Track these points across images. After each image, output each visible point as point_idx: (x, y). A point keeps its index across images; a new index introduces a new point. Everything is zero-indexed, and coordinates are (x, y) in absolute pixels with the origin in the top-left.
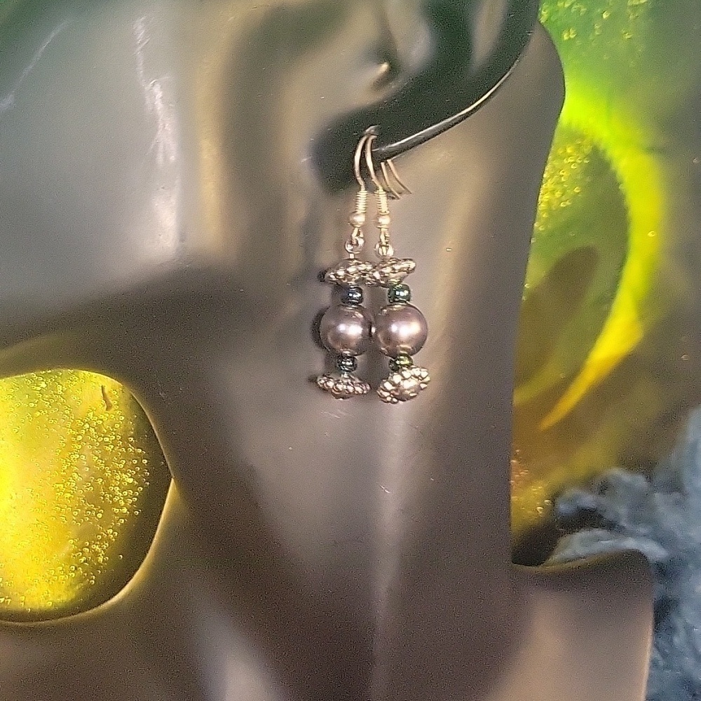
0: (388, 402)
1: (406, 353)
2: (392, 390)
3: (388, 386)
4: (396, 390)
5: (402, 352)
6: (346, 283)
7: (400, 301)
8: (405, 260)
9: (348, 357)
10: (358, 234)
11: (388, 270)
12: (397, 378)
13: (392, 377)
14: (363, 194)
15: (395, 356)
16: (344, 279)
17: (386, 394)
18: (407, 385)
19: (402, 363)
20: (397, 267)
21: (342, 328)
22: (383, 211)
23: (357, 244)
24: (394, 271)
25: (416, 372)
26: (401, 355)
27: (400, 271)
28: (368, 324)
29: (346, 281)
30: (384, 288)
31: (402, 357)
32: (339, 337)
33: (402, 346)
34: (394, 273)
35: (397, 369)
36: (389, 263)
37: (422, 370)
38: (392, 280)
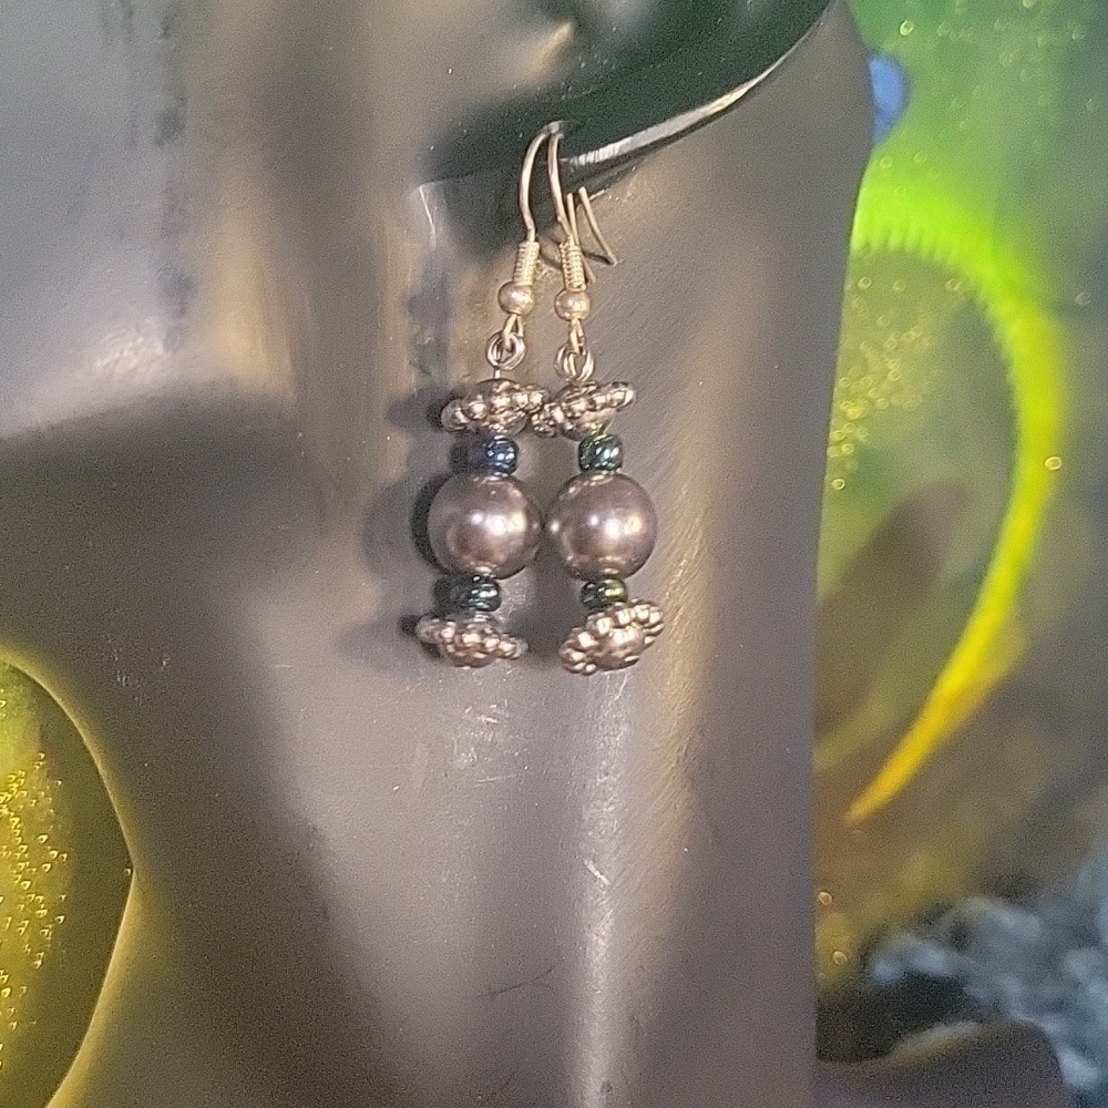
0: (577, 672)
1: (615, 572)
2: (590, 648)
3: (586, 640)
4: (599, 648)
5: (607, 571)
6: (487, 426)
7: (602, 468)
8: (615, 385)
9: (487, 580)
10: (515, 329)
11: (579, 406)
12: (604, 624)
13: (595, 621)
14: (531, 248)
15: (594, 578)
16: (484, 419)
17: (577, 656)
18: (619, 638)
19: (609, 593)
20: (600, 399)
21: (477, 518)
22: (576, 285)
23: (513, 348)
24: (593, 407)
25: (641, 612)
26: (608, 576)
27: (604, 406)
28: (539, 514)
29: (486, 423)
30: (570, 441)
31: (608, 582)
32: (470, 538)
33: (609, 558)
34: (593, 410)
35: (602, 605)
36: (584, 390)
37: (652, 608)
38: (587, 425)
